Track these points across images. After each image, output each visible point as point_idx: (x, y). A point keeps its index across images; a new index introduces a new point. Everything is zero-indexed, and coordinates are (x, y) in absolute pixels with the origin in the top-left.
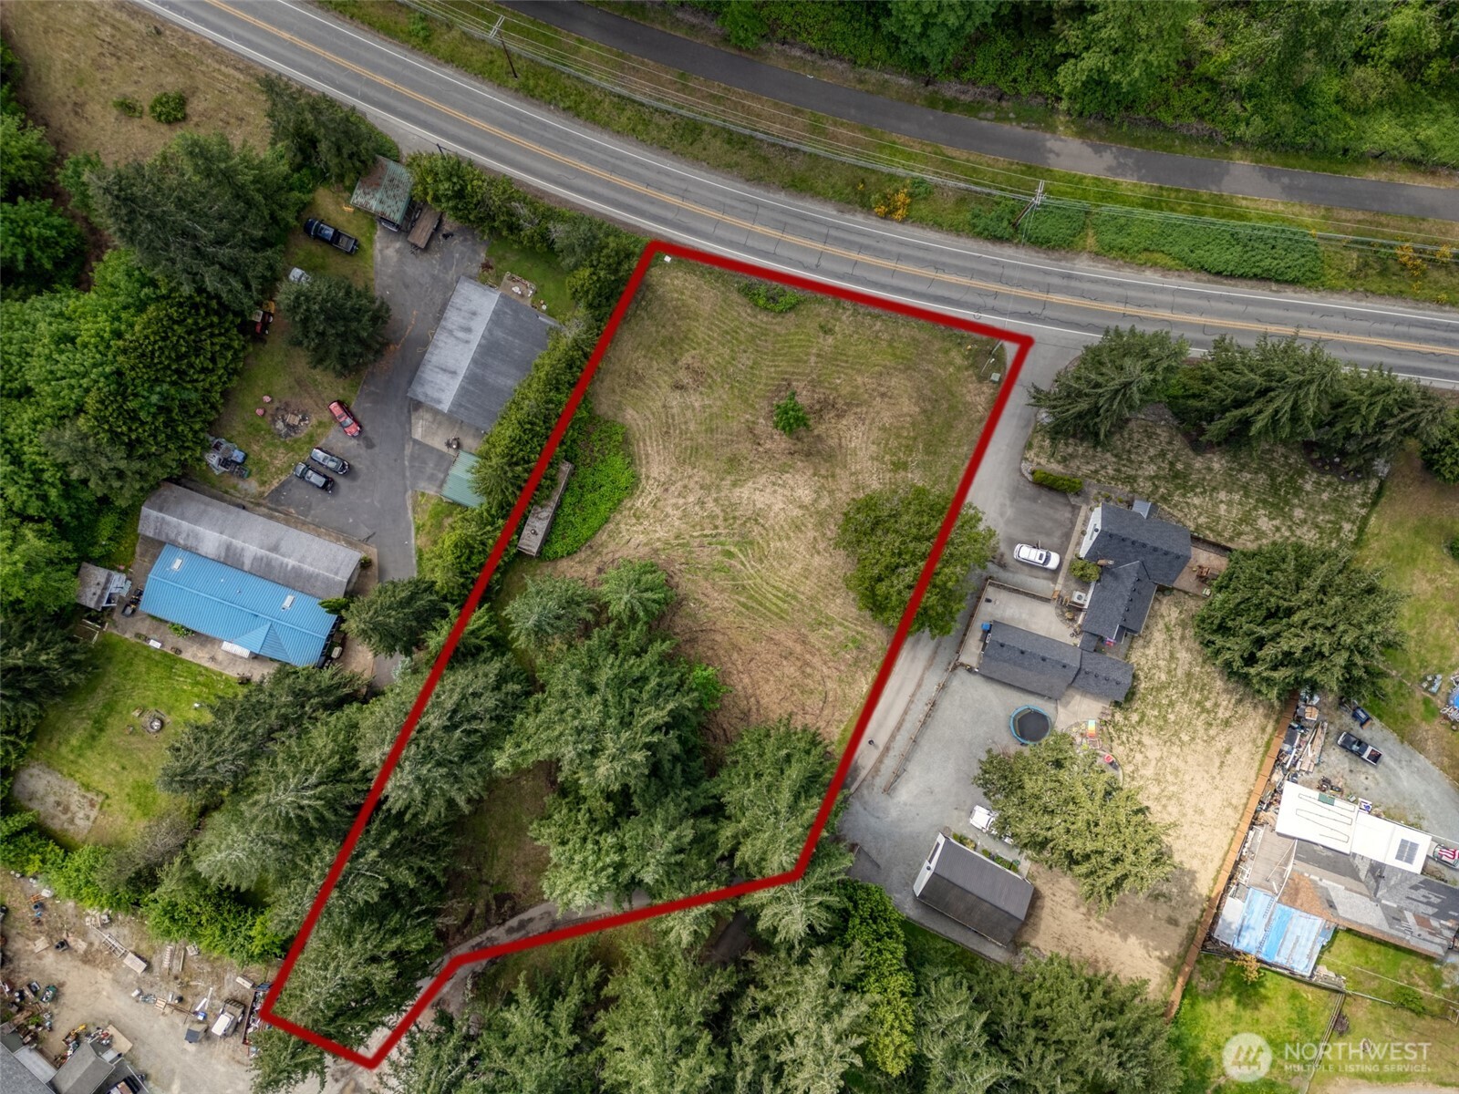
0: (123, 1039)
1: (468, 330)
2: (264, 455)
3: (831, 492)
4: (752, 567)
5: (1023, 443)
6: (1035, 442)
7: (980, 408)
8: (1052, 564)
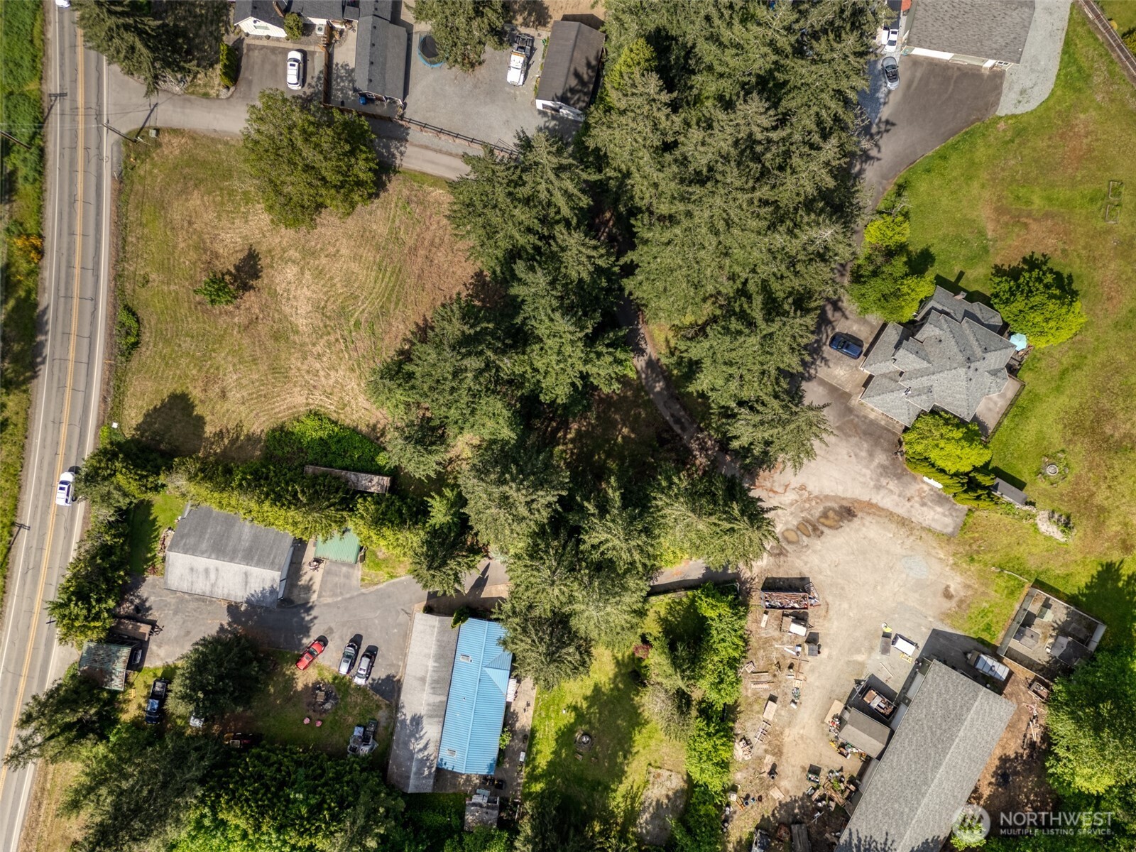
0: (833, 708)
1: (207, 571)
2: (355, 712)
3: (284, 251)
4: (363, 303)
5: (204, 101)
6: (202, 91)
7: (183, 141)
8: (298, 56)
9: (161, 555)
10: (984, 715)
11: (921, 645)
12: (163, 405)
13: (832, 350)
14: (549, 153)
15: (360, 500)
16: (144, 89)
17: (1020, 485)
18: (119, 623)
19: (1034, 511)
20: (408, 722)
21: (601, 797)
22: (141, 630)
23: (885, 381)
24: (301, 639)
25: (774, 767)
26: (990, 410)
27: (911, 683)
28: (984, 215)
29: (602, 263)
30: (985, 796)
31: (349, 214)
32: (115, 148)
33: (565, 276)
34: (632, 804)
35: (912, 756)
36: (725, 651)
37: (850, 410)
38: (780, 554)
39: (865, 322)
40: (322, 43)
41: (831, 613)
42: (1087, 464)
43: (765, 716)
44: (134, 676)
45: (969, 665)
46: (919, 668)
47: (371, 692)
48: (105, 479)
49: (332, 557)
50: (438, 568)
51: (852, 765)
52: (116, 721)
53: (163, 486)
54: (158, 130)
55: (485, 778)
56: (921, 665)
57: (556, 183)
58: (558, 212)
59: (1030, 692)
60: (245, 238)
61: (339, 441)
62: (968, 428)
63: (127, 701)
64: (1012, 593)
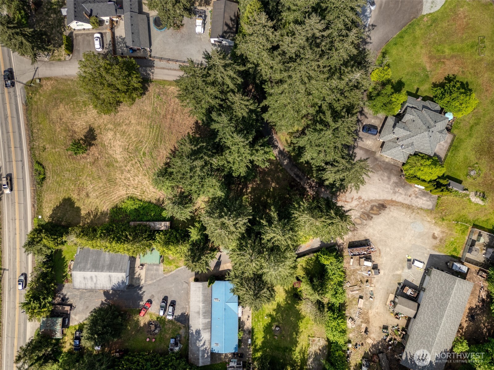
0: (389, 298)
1: (91, 278)
2: (170, 332)
3: (106, 125)
4: (145, 144)
5: (59, 63)
6: (58, 58)
7: (52, 82)
8: (99, 35)
9: (70, 273)
10: (460, 290)
11: (426, 263)
12: (61, 204)
13: (363, 133)
14: (219, 59)
15: (157, 235)
16: (30, 61)
17: (460, 182)
18: (55, 307)
19: (468, 193)
20: (194, 333)
21: (289, 354)
22: (66, 309)
23: (391, 143)
24: (139, 303)
25: (366, 329)
26: (441, 149)
27: (424, 281)
28: (424, 61)
29: (252, 107)
30: (465, 327)
31: (133, 104)
32: (22, 91)
33: (236, 116)
34: (303, 356)
35: (429, 314)
36: (336, 279)
37: (376, 159)
38: (354, 230)
39: (377, 118)
40: (109, 28)
41: (382, 254)
42: (488, 168)
43: (359, 306)
44: (66, 331)
45: (449, 268)
46: (426, 273)
47: (176, 322)
48: (38, 242)
49: (148, 262)
50: (197, 261)
51: (402, 322)
52: (61, 352)
53: (65, 242)
54: (40, 79)
55: (234, 354)
56: (427, 272)
57: (225, 72)
58: (228, 87)
59: (478, 276)
60: (87, 122)
61: (144, 209)
62: (433, 159)
63: (65, 342)
64: (463, 232)
